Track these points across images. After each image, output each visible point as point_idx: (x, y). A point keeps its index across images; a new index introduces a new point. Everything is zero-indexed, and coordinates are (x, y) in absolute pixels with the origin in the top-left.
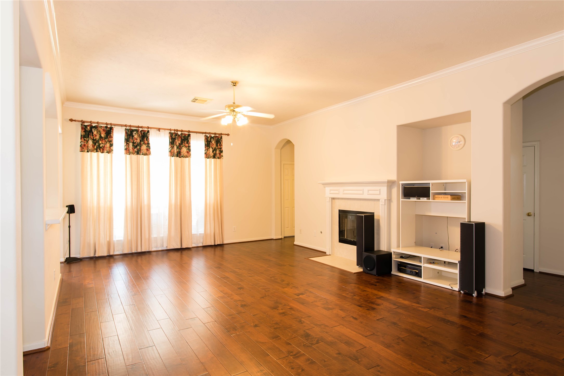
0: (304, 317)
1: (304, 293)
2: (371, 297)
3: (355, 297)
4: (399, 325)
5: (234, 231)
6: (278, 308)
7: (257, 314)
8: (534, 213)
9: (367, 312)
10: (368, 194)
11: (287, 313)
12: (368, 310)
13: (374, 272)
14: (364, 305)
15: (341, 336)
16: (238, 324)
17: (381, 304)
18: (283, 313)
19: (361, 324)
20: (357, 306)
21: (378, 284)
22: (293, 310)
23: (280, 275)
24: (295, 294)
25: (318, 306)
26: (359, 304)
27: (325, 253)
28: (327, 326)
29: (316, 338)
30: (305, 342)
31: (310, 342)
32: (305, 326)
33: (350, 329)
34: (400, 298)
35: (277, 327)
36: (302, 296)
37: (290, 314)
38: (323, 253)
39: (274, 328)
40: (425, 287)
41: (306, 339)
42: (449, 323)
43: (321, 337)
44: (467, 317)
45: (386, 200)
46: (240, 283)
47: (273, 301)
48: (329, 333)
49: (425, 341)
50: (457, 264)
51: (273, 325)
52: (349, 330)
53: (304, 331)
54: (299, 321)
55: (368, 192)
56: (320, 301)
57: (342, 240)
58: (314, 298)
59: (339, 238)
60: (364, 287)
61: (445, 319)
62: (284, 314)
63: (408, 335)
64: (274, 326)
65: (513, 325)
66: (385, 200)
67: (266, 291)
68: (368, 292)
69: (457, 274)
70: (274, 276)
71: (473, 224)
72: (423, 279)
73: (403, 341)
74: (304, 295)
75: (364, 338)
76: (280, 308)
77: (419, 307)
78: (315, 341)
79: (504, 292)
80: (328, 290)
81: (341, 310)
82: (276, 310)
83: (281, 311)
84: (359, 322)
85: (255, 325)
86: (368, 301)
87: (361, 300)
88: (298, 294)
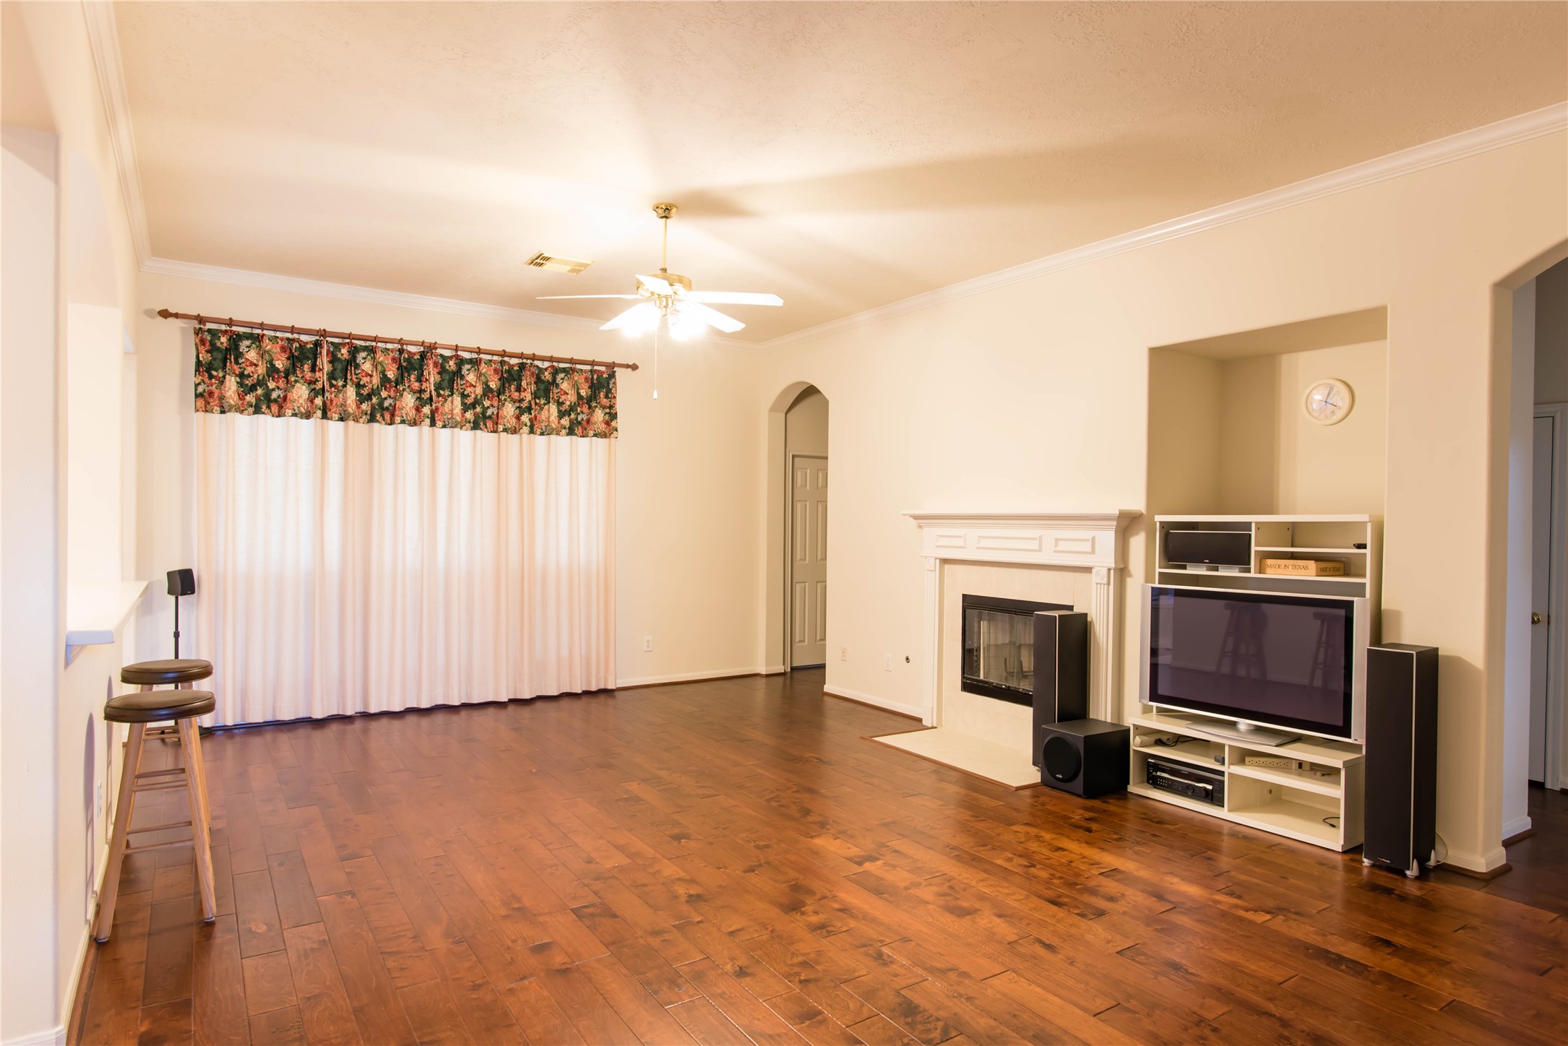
0: (888, 940)
1: (877, 855)
2: (1083, 870)
3: (1032, 869)
4: (1192, 974)
5: (649, 650)
6: (803, 909)
7: (740, 930)
8: (1549, 616)
9: (1082, 924)
10: (1055, 551)
11: (834, 926)
12: (1082, 915)
13: (1079, 783)
14: (1066, 900)
15: (1017, 1013)
16: (683, 967)
17: (1119, 895)
18: (822, 927)
19: (1070, 967)
20: (1047, 903)
21: (1094, 826)
22: (852, 916)
23: (793, 792)
24: (851, 859)
25: (928, 903)
26: (1049, 894)
27: (920, 720)
28: (965, 975)
29: (938, 1019)
30: (906, 1036)
31: (922, 1036)
32: (896, 975)
33: (1040, 986)
34: (1171, 873)
35: (807, 978)
36: (873, 864)
37: (845, 928)
38: (914, 723)
39: (801, 982)
40: (1239, 838)
41: (908, 1024)
42: (1343, 967)
43: (955, 1014)
44: (1394, 946)
45: (1112, 571)
46: (676, 817)
47: (784, 883)
48: (977, 1002)
49: (1286, 1033)
50: (1340, 769)
51: (796, 969)
52: (1039, 990)
53: (898, 993)
54: (875, 955)
55: (1056, 545)
56: (930, 885)
57: (972, 685)
58: (908, 871)
59: (963, 677)
60: (1055, 836)
61: (1328, 952)
62: (824, 931)
63: (1226, 1009)
64: (798, 974)
65: (1542, 975)
66: (1109, 570)
67: (757, 847)
68: (1071, 852)
69: (1339, 800)
70: (777, 796)
71: (1412, 654)
72: (1229, 811)
73: (1215, 1030)
74: (879, 863)
75: (1093, 1020)
76: (809, 908)
77: (1237, 906)
78: (939, 1031)
79: (1486, 860)
80: (948, 846)
81: (1000, 916)
82: (799, 914)
83: (814, 919)
84: (1062, 960)
85: (738, 969)
86: (1077, 884)
87: (1055, 881)
88: (859, 860)
